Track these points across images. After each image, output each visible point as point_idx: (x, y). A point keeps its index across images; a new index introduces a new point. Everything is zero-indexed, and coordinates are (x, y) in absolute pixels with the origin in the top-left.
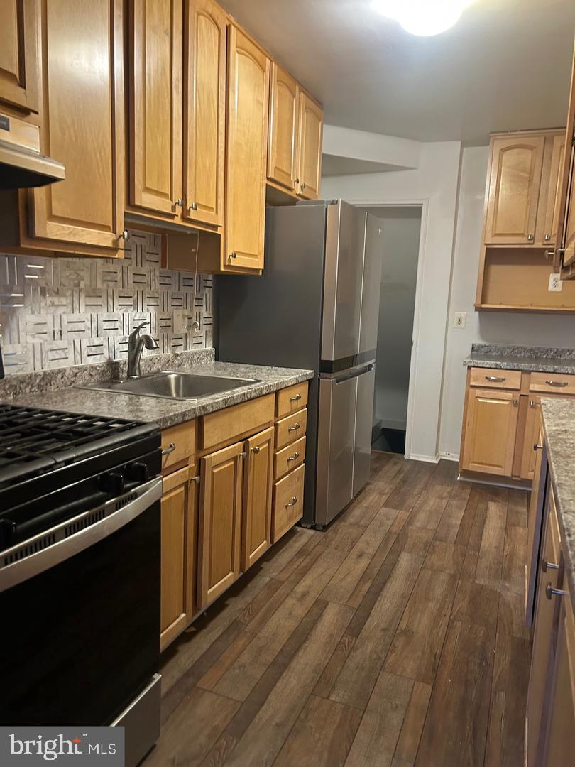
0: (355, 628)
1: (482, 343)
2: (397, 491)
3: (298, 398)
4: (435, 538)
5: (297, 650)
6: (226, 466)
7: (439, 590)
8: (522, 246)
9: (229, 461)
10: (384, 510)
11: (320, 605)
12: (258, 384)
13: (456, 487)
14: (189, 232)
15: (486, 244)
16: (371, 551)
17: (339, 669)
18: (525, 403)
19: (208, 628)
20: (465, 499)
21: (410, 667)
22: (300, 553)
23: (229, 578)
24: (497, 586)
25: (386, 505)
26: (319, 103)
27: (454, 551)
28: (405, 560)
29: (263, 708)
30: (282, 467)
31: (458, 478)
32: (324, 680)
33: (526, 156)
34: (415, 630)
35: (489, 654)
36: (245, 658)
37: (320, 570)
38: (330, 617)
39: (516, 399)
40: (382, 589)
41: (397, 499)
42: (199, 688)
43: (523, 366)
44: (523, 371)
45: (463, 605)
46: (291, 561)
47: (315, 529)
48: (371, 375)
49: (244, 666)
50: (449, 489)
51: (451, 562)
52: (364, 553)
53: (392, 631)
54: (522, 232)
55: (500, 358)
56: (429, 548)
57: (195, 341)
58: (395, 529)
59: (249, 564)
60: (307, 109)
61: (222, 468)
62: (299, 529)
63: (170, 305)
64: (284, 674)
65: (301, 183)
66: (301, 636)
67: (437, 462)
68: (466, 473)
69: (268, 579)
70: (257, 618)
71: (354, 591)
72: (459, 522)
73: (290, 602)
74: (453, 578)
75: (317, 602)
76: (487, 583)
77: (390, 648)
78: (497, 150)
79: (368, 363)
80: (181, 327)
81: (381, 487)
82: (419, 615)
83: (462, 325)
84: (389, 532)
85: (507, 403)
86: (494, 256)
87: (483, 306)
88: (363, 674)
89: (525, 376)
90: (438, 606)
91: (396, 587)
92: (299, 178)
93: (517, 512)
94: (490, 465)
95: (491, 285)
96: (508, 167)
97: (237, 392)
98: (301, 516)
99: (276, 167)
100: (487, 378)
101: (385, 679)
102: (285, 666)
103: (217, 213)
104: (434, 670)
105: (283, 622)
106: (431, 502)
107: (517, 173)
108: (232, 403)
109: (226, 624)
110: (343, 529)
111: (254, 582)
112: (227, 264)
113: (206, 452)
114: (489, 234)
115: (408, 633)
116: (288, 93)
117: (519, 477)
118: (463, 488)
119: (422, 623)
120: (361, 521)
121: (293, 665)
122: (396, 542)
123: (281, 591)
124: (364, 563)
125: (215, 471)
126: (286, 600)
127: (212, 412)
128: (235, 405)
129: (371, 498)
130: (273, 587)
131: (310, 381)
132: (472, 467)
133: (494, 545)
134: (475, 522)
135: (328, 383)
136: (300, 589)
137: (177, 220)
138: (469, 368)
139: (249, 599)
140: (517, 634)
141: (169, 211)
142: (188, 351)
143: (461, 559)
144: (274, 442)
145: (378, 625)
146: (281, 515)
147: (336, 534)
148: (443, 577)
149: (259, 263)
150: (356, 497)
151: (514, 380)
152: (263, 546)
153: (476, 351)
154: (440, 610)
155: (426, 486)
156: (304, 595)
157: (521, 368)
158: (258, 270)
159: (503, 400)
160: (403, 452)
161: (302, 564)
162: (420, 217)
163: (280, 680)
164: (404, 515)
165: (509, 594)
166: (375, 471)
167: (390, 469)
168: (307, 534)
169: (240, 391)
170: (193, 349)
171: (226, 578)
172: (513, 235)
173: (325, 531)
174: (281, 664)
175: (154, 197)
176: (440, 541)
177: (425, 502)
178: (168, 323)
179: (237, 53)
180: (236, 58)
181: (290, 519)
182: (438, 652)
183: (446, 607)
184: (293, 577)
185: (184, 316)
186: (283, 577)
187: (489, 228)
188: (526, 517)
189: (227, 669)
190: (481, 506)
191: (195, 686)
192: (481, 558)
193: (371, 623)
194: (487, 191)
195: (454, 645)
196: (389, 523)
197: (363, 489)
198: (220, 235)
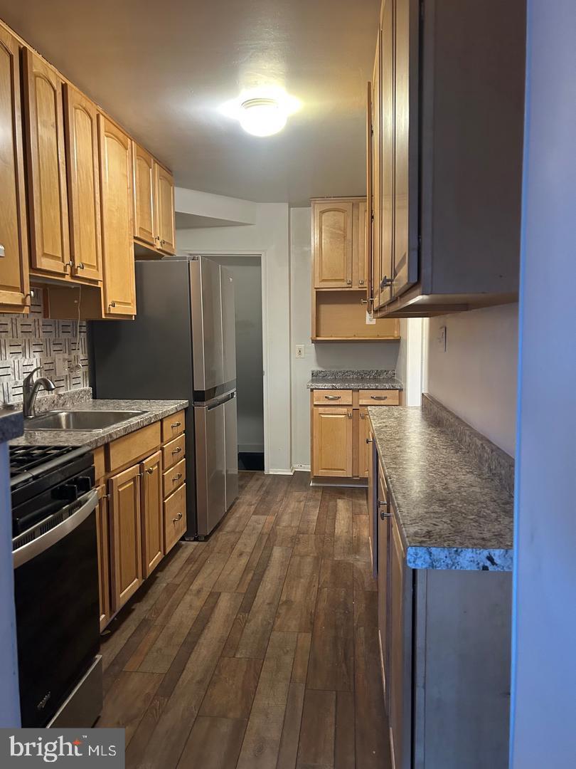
0: (246, 606)
1: (320, 369)
2: (262, 501)
3: (178, 425)
4: (299, 532)
5: (202, 630)
6: (128, 485)
7: (307, 569)
8: (344, 289)
9: (129, 481)
10: (254, 517)
11: (214, 596)
12: (146, 414)
13: (310, 492)
14: (73, 287)
15: (316, 288)
16: (249, 550)
17: (239, 636)
18: (357, 415)
19: (121, 629)
20: (318, 500)
21: (293, 624)
22: (189, 560)
23: (135, 584)
24: (350, 559)
25: (255, 513)
26: (169, 171)
27: (315, 540)
28: (277, 553)
29: (184, 673)
30: (169, 486)
31: (311, 485)
32: (228, 646)
33: (340, 217)
34: (293, 600)
35: (349, 605)
36: (159, 644)
37: (209, 571)
38: (225, 603)
39: (350, 412)
40: (262, 576)
41: (263, 507)
42: (125, 672)
43: (353, 385)
44: (353, 390)
45: (327, 576)
46: (182, 568)
47: (198, 541)
48: (234, 401)
49: (160, 649)
50: (305, 494)
51: (314, 548)
52: (243, 552)
53: (276, 603)
54: (342, 278)
55: (335, 380)
56: (295, 540)
57: (74, 381)
58: (265, 531)
59: (149, 572)
60: (162, 177)
61: (125, 487)
62: (183, 543)
63: (52, 350)
64: (196, 648)
65: (161, 239)
66: (202, 621)
67: (292, 474)
68: (317, 479)
69: (165, 585)
70: (163, 614)
71: (240, 582)
72: (316, 518)
73: (188, 598)
74: (317, 559)
75: (211, 594)
76: (342, 558)
77: (276, 615)
78: (317, 211)
79: (232, 391)
80: (62, 369)
81: (248, 500)
82: (294, 589)
83: (303, 356)
84: (261, 534)
85: (343, 416)
86: (323, 297)
87: (318, 338)
88: (258, 636)
89: (355, 393)
90: (308, 580)
91: (273, 572)
92: (159, 236)
93: (360, 505)
94: (335, 469)
95: (322, 321)
96: (327, 226)
97: (132, 422)
98: (185, 530)
99: (140, 228)
100: (326, 397)
101: (276, 636)
102: (195, 643)
103: (98, 270)
104: (311, 623)
105: (185, 612)
106: (292, 506)
107: (334, 230)
108: (130, 431)
109: (137, 623)
110: (222, 537)
111: (153, 588)
112: (108, 312)
113: (112, 474)
114: (317, 280)
115: (288, 602)
116: (146, 165)
117: (358, 477)
118: (316, 491)
119: (298, 594)
120: (236, 528)
121: (202, 640)
122: (268, 540)
123: (179, 591)
124: (244, 560)
125: (120, 490)
126: (185, 597)
127: (117, 439)
128: (132, 432)
129: (241, 510)
130: (170, 590)
131: (186, 410)
132: (322, 473)
133: (344, 531)
134: (328, 515)
135: (201, 410)
136: (194, 587)
137: (68, 278)
138: (312, 390)
139: (152, 602)
140: (368, 589)
141: (62, 272)
142: (69, 391)
143: (321, 545)
144: (162, 464)
145: (264, 602)
146: (170, 528)
147: (217, 541)
148: (309, 559)
149: (132, 310)
150: (228, 511)
151: (347, 397)
152: (158, 556)
153: (316, 376)
154: (311, 582)
155: (286, 494)
156: (199, 591)
157: (351, 387)
158: (131, 316)
159: (340, 415)
160: (263, 469)
161: (192, 569)
162: (260, 264)
163: (193, 653)
164: (271, 519)
165: (359, 563)
166: (242, 487)
167: (253, 485)
168: (191, 546)
169: (134, 420)
170: (73, 389)
171: (133, 584)
172: (336, 280)
173: (207, 541)
174: (191, 643)
175: (51, 260)
176: (303, 534)
177: (287, 506)
178: (51, 367)
179: (106, 138)
180: (105, 142)
181: (177, 532)
182: (313, 611)
183: (314, 580)
184: (186, 580)
185: (64, 360)
186: (177, 581)
187: (317, 275)
188: (366, 507)
189: (147, 654)
190: (331, 503)
191: (121, 671)
192: (336, 541)
193: (258, 601)
194: (312, 244)
195: (323, 604)
196: (260, 526)
197: (234, 503)
198: (100, 288)
